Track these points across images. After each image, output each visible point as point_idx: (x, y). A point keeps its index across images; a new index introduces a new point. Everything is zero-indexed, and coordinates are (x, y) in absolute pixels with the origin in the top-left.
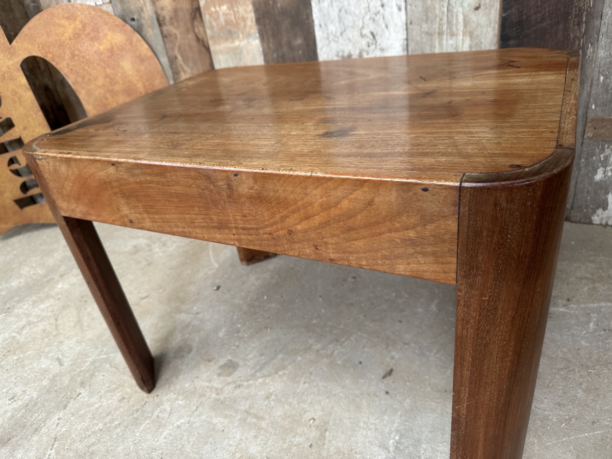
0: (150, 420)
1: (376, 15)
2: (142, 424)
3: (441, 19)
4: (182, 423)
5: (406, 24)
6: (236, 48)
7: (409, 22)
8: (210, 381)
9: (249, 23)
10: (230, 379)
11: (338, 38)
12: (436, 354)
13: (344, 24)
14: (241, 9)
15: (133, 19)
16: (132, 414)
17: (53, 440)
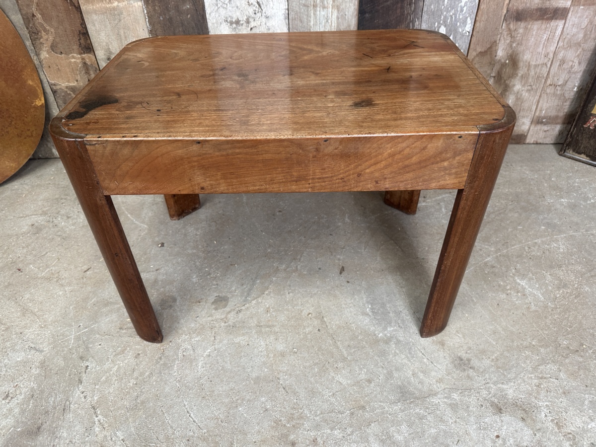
0: (179, 361)
4: (209, 352)
8: (211, 316)
10: (227, 309)
16: (157, 363)
17: (92, 410)
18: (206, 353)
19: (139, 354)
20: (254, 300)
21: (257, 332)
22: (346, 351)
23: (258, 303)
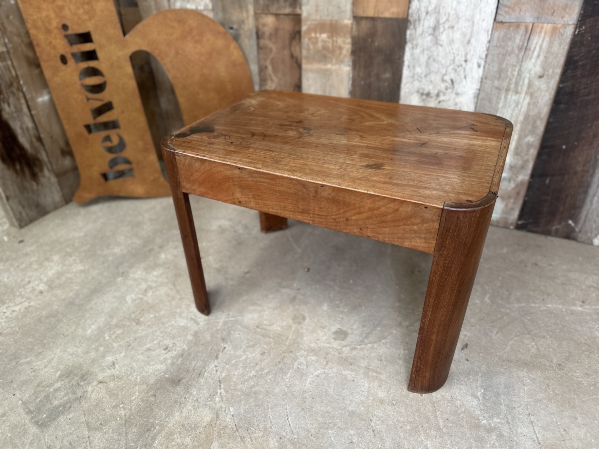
0: (293, 370)
1: (458, 66)
2: (288, 372)
3: (511, 80)
4: (319, 373)
5: (482, 79)
6: (327, 70)
7: (484, 77)
8: (329, 343)
9: (344, 52)
10: (344, 343)
11: (422, 78)
12: (496, 334)
13: (429, 69)
14: (340, 41)
15: (232, 28)
16: (276, 365)
17: (218, 383)
18: (316, 373)
19: (264, 353)
20: (370, 343)
21: (364, 373)
22: (443, 422)
23: (372, 348)
